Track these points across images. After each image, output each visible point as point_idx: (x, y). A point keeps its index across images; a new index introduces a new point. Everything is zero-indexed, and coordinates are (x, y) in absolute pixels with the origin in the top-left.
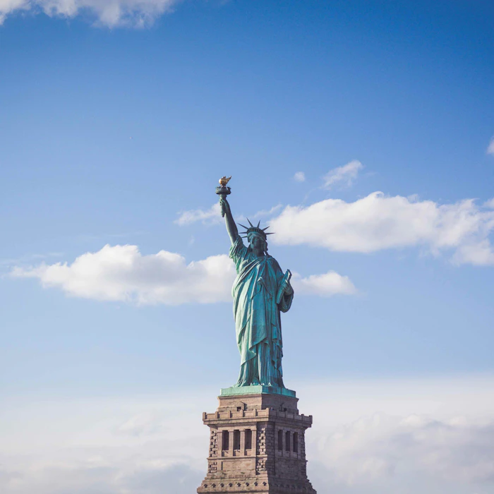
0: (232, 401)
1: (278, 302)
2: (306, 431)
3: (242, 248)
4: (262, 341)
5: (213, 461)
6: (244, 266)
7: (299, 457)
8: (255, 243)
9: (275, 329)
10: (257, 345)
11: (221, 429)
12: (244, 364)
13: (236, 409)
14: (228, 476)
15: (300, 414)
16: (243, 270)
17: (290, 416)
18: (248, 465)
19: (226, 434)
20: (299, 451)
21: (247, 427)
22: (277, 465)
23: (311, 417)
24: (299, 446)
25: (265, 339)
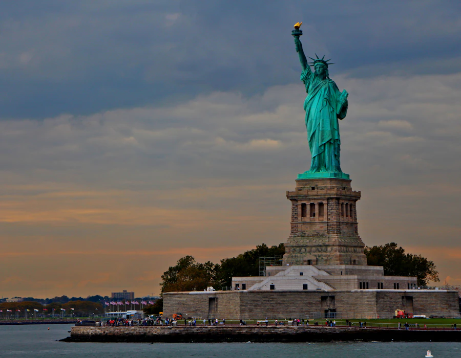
0: (307, 183)
1: (338, 113)
2: (357, 202)
3: (310, 74)
4: (328, 142)
5: (294, 225)
6: (313, 87)
7: (354, 221)
8: (321, 71)
9: (336, 132)
10: (325, 144)
11: (300, 203)
12: (314, 157)
13: (311, 188)
14: (306, 235)
15: (353, 190)
16: (312, 91)
17: (348, 193)
18: (321, 227)
19: (304, 206)
20: (353, 217)
21: (320, 201)
22: (341, 227)
23: (359, 193)
24: (353, 212)
25: (330, 140)
